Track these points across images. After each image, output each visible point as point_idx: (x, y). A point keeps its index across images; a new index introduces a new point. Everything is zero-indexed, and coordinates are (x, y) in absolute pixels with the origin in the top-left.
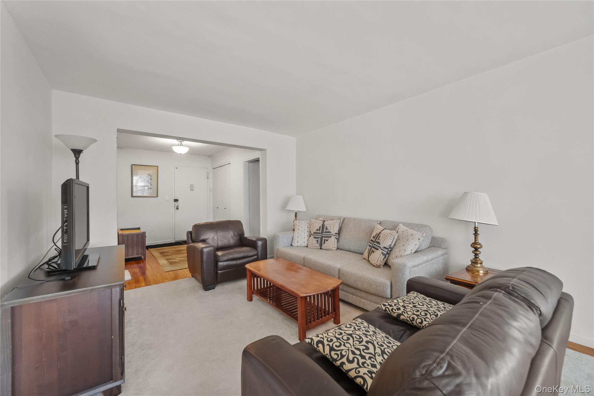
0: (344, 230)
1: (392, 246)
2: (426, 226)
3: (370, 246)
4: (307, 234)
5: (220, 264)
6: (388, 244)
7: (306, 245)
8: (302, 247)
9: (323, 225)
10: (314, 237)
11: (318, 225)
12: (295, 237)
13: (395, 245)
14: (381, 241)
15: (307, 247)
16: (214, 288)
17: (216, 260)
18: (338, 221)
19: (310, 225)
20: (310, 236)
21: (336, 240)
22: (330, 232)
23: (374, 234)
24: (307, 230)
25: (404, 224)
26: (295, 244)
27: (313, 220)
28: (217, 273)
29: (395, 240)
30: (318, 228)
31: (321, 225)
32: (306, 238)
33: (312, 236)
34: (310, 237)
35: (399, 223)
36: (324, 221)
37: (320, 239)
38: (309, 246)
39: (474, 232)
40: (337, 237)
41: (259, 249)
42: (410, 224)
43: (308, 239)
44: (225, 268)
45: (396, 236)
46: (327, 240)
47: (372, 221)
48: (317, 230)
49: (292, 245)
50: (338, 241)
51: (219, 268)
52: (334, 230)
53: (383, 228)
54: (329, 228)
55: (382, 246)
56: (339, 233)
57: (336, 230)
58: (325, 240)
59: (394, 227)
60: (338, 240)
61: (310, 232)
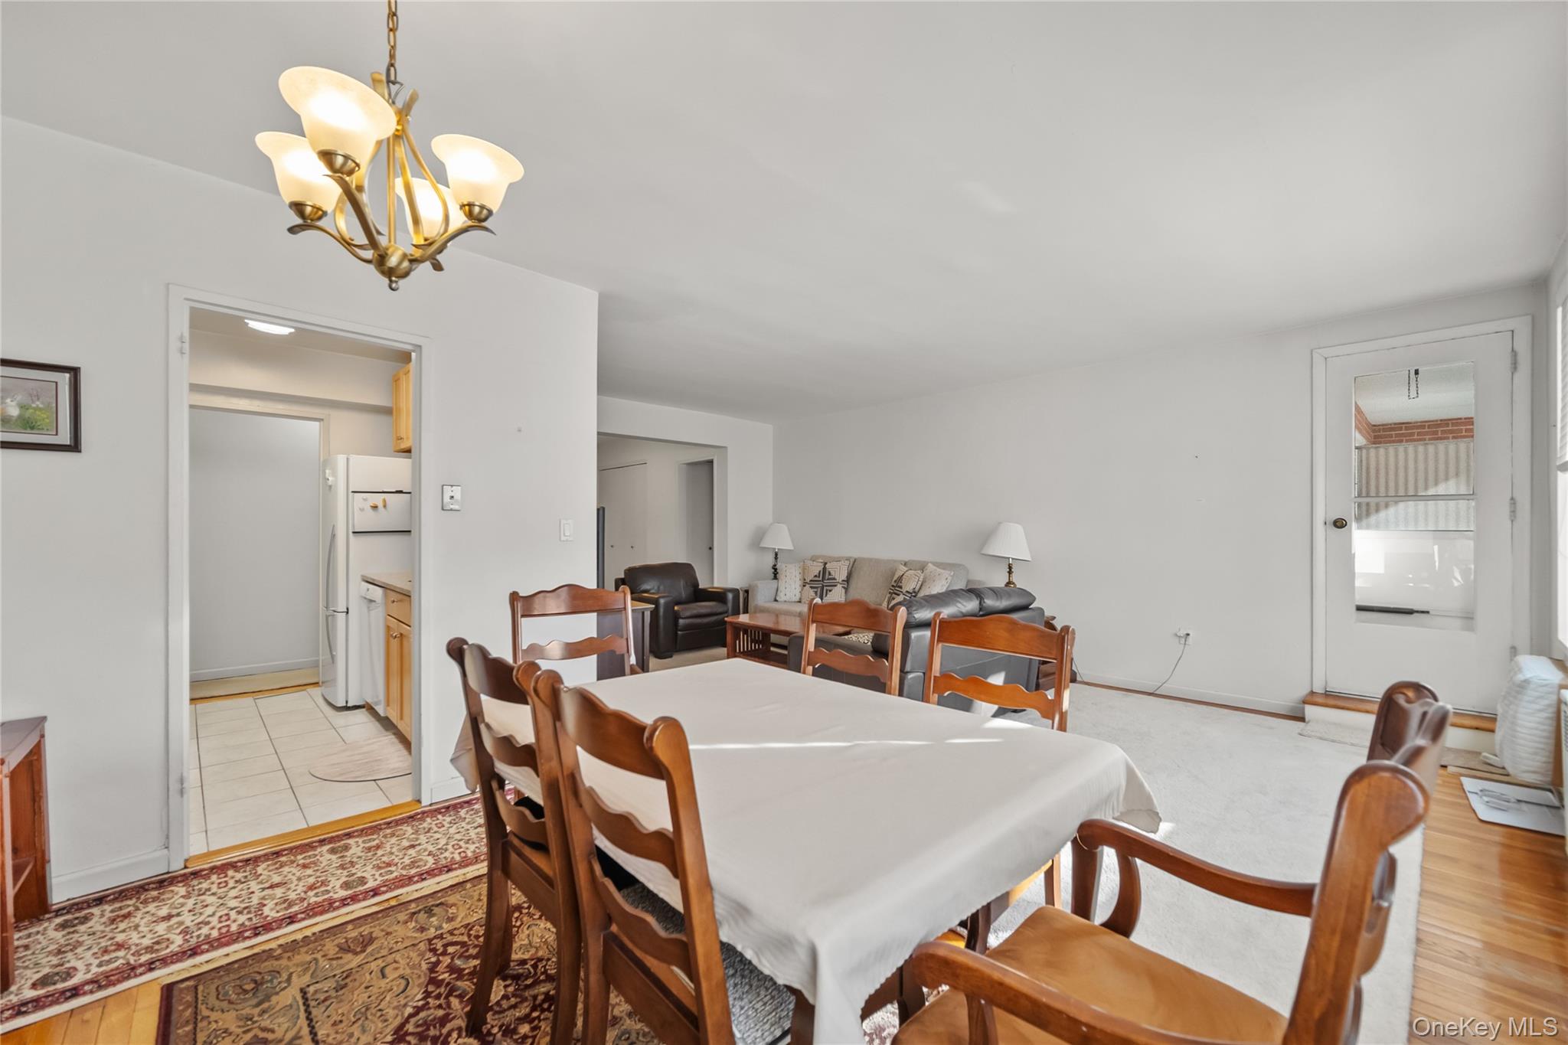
0: (855, 576)
1: (917, 590)
2: (960, 565)
3: (890, 593)
4: (798, 583)
5: (681, 621)
6: (912, 588)
7: (798, 600)
8: (792, 602)
9: (824, 569)
10: (811, 587)
11: (816, 568)
12: (781, 588)
13: (920, 588)
14: (903, 584)
15: (800, 602)
16: (671, 657)
17: (676, 617)
18: (847, 563)
19: (804, 570)
20: (804, 586)
21: (844, 590)
22: (834, 579)
23: (895, 578)
24: (799, 577)
25: (935, 564)
26: (781, 597)
27: (809, 563)
28: (676, 633)
29: (920, 583)
30: (816, 573)
31: (821, 568)
32: (799, 589)
33: (808, 586)
34: (805, 588)
35: (928, 563)
36: (826, 564)
37: (819, 589)
38: (803, 601)
39: (1008, 570)
40: (846, 586)
41: (730, 604)
42: (942, 563)
43: (800, 590)
44: (687, 627)
45: (922, 577)
46: (830, 591)
47: (895, 561)
48: (816, 576)
49: (776, 600)
50: (846, 592)
51: (679, 628)
52: (841, 575)
53: (906, 569)
54: (832, 573)
55: (904, 590)
56: (848, 580)
57: (844, 577)
58: (827, 590)
59: (922, 567)
60: (846, 589)
61: (805, 580)
